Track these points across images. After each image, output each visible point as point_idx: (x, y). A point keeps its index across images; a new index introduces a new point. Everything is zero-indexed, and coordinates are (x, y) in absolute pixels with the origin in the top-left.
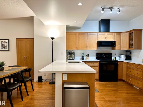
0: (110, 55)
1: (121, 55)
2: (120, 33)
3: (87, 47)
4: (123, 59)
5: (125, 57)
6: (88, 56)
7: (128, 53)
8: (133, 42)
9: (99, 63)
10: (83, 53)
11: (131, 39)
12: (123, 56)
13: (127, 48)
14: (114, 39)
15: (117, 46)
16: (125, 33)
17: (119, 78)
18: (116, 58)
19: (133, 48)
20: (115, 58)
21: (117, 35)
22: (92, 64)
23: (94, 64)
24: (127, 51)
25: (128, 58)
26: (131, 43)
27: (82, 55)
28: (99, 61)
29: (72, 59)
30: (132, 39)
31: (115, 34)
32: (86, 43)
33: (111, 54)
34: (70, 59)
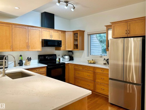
2: (64, 32)
3: (28, 46)
5: (69, 58)
6: (29, 59)
7: (70, 53)
8: (78, 43)
9: (46, 68)
10: (21, 56)
12: (67, 57)
14: (59, 38)
16: (69, 33)
20: (60, 59)
21: (62, 34)
22: (38, 71)
23: (40, 71)
24: (69, 51)
26: (76, 43)
27: (20, 58)
28: (46, 66)
30: (77, 39)
31: (60, 32)
33: (55, 55)
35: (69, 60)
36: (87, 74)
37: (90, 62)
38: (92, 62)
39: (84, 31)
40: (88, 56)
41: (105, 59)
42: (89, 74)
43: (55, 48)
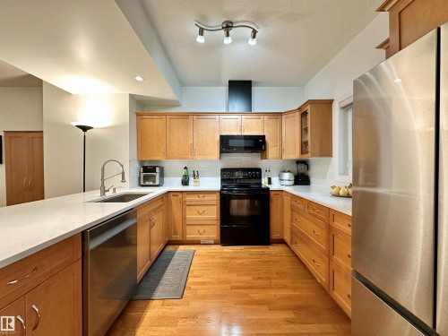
0: (256, 173)
1: (284, 172)
2: (278, 115)
3: (193, 151)
4: (287, 183)
5: (293, 179)
7: (302, 168)
8: (308, 138)
9: (219, 194)
10: (186, 168)
11: (304, 130)
12: (287, 176)
13: (296, 155)
14: (263, 130)
15: (272, 150)
16: (290, 115)
17: (275, 235)
18: (272, 179)
19: (309, 154)
20: (270, 180)
21: (272, 122)
22: (201, 199)
23: (205, 198)
24: (298, 162)
25: (302, 179)
26: (304, 140)
29: (151, 183)
30: (306, 129)
31: (266, 117)
32: (191, 142)
33: (259, 170)
34: (147, 183)
35: (292, 182)
39: (331, 102)
40: (345, 173)
43: (259, 154)
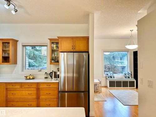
36: (27, 92)
37: (28, 78)
38: (31, 78)
39: (17, 41)
40: (23, 71)
41: (46, 73)
42: (30, 92)
